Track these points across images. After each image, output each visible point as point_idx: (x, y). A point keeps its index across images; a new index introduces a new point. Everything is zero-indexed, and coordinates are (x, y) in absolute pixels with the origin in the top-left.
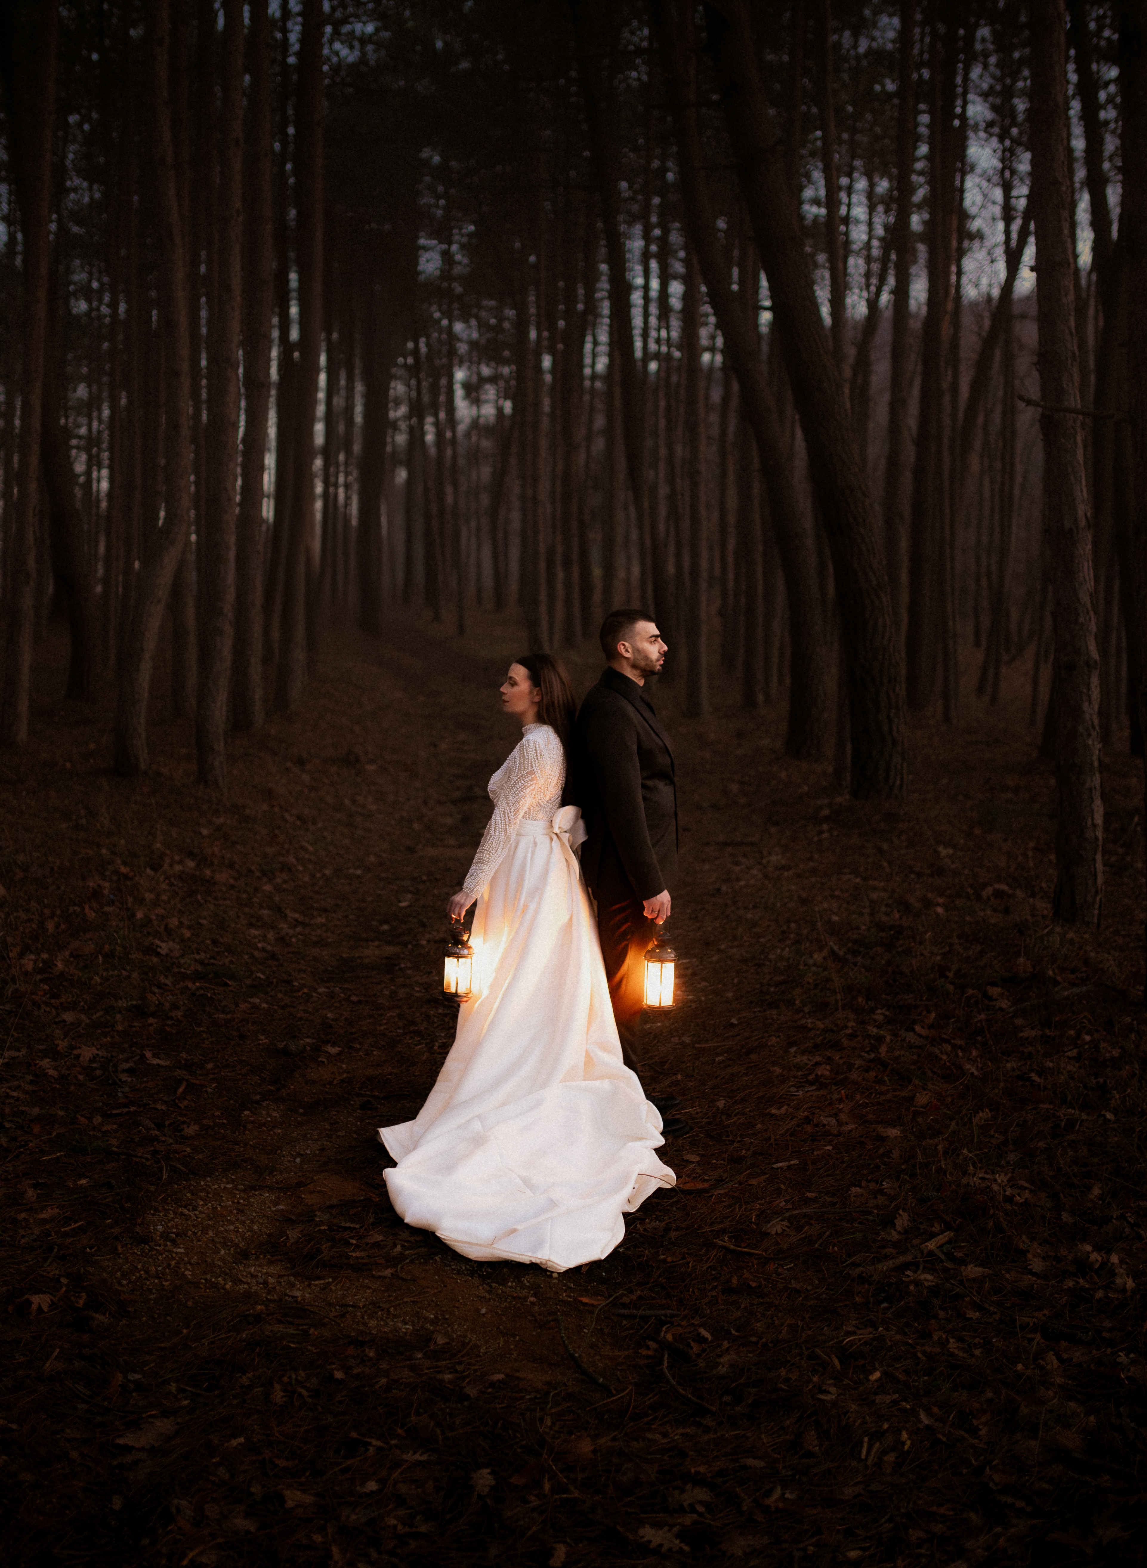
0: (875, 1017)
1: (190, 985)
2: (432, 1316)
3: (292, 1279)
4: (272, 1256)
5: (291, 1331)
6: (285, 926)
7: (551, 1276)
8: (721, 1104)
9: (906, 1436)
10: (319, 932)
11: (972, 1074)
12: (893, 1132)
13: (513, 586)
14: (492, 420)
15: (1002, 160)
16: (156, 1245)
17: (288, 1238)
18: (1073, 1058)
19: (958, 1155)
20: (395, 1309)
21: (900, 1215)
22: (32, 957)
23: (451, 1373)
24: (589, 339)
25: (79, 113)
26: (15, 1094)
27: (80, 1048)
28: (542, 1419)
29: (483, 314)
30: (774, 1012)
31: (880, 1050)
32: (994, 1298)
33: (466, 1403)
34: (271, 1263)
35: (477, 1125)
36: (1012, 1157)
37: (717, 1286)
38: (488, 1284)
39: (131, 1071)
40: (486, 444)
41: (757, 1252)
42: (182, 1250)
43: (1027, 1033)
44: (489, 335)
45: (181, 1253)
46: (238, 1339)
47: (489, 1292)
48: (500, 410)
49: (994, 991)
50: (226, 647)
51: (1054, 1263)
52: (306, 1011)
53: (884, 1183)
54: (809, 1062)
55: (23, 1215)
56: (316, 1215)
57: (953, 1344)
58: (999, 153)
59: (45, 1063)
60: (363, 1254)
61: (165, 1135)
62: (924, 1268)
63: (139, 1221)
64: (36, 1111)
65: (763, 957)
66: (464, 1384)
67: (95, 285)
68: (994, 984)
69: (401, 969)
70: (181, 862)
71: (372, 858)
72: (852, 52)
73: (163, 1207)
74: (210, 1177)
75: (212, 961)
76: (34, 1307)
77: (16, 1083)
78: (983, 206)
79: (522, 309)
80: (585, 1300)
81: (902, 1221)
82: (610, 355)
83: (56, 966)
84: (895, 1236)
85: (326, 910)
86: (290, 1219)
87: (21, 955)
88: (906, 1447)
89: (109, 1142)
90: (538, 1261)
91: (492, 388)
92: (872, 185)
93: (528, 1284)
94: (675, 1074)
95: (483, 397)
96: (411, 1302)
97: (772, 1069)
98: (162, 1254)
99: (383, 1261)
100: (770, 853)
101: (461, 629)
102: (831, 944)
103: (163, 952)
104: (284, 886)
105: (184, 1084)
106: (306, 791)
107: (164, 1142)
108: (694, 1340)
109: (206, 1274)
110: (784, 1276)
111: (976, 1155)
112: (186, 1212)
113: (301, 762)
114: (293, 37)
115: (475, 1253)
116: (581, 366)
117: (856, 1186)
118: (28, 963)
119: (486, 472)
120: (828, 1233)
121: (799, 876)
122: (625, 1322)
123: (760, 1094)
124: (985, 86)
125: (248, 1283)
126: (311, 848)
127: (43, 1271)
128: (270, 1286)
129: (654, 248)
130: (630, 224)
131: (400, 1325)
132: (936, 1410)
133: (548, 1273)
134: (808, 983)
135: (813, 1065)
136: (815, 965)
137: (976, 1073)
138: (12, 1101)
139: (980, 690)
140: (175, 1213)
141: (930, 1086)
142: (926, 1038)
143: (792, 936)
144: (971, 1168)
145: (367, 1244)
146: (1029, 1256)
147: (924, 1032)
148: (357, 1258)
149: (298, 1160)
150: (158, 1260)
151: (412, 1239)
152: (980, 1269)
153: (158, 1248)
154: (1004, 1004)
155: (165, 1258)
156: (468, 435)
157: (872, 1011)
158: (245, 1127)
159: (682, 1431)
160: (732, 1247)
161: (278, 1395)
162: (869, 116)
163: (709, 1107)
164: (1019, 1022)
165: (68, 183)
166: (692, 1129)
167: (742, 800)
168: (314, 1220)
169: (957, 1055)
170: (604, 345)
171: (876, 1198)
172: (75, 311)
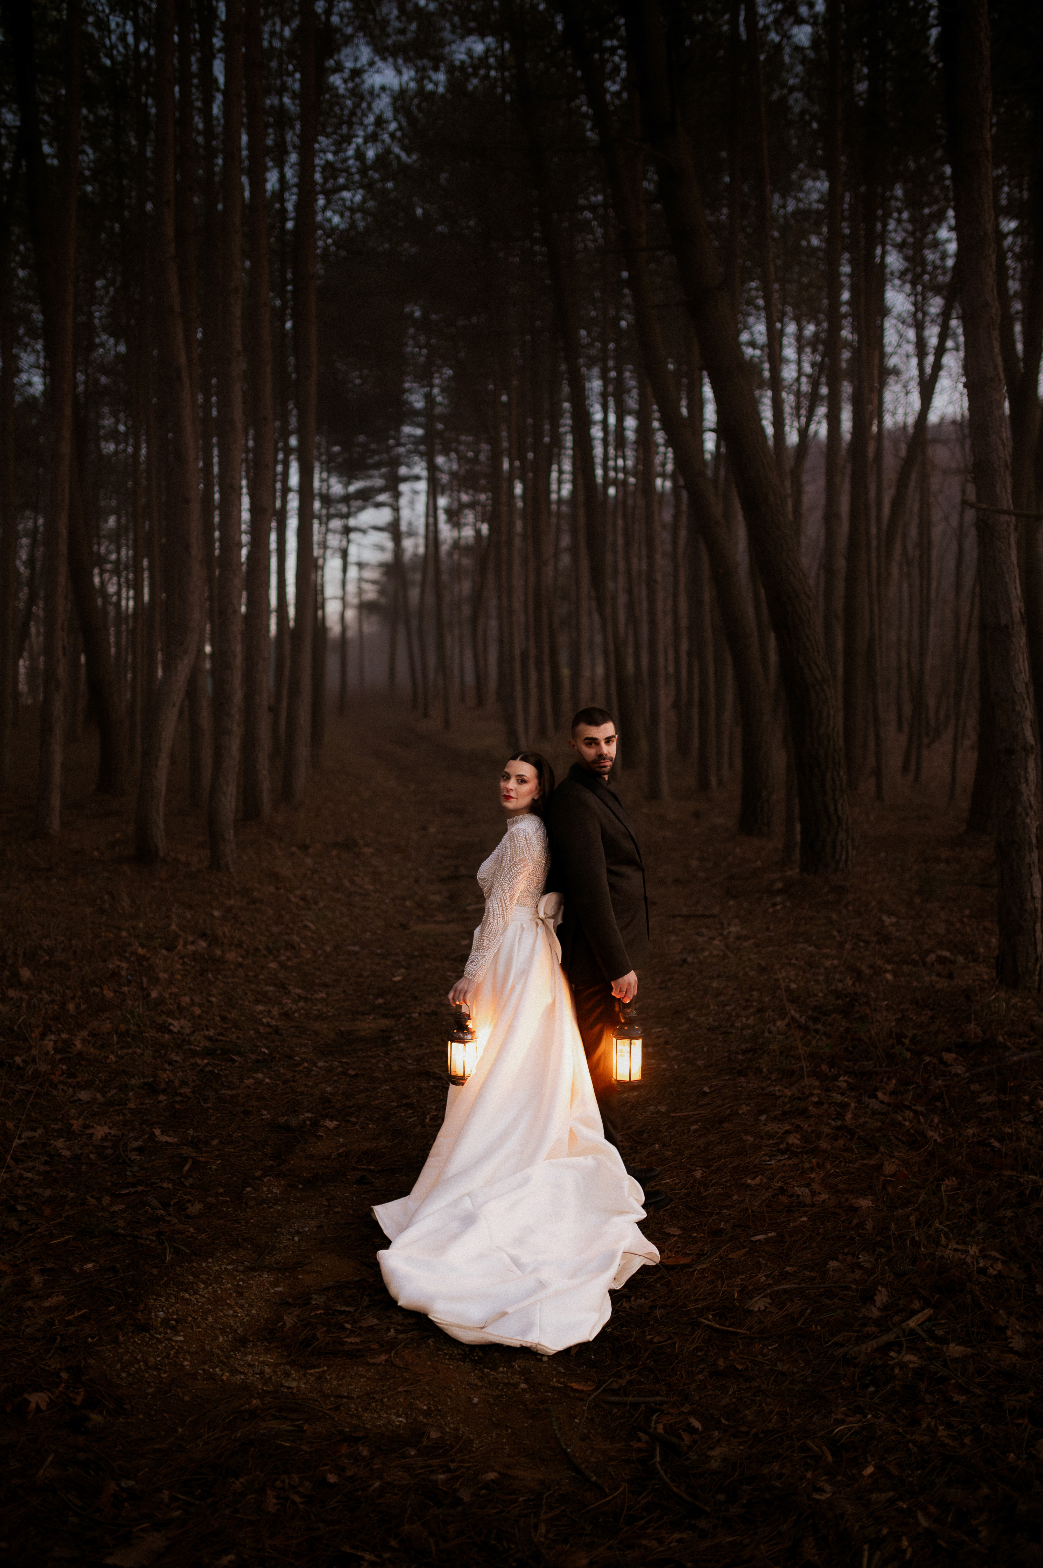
0: (838, 1084)
1: (199, 1062)
2: (425, 1408)
3: (288, 1367)
4: (270, 1343)
5: (286, 1427)
6: (289, 1001)
7: (541, 1360)
8: (698, 1174)
9: (906, 1543)
10: (320, 1006)
11: (935, 1140)
12: (864, 1203)
13: (492, 684)
14: (471, 541)
15: (915, 304)
16: (156, 1333)
17: (285, 1324)
18: (1030, 1122)
19: (930, 1226)
20: (389, 1399)
21: (880, 1291)
22: (53, 1037)
23: (444, 1472)
24: (555, 467)
25: (105, 278)
26: (29, 1175)
27: (93, 1127)
28: (536, 1527)
29: (462, 447)
30: (743, 1079)
31: (846, 1118)
32: (978, 1380)
33: (460, 1509)
34: (267, 1350)
35: (467, 1203)
36: (981, 1226)
37: (704, 1368)
38: (480, 1370)
39: (140, 1150)
40: (466, 562)
41: (741, 1331)
42: (181, 1338)
43: (986, 1099)
44: (467, 467)
45: (181, 1341)
46: (233, 1437)
47: (481, 1378)
48: (478, 532)
49: (949, 1057)
50: (234, 745)
51: (1034, 1340)
52: (306, 1086)
53: (860, 1256)
54: (778, 1130)
55: (29, 1303)
56: (311, 1298)
57: (942, 1431)
58: (912, 299)
59: (60, 1143)
60: (357, 1340)
61: (170, 1215)
62: (907, 1347)
63: (141, 1307)
64: (48, 1193)
65: (729, 1024)
66: (457, 1486)
67: (122, 428)
68: (949, 1050)
69: (394, 1041)
70: (193, 943)
71: (368, 935)
72: (782, 211)
73: (166, 1291)
74: (212, 1258)
75: (221, 1037)
76: (33, 1406)
77: (31, 1164)
78: (899, 345)
79: (494, 442)
80: (575, 1386)
81: (882, 1297)
82: (574, 482)
83: (75, 1045)
84: (875, 1313)
85: (326, 985)
86: (287, 1302)
87: (43, 1036)
88: (908, 1555)
89: (117, 1223)
90: (528, 1345)
91: (470, 512)
92: (800, 329)
93: (518, 1369)
94: (653, 1144)
95: (463, 521)
96: (404, 1391)
97: (744, 1138)
98: (161, 1343)
99: (376, 1346)
100: (729, 925)
101: (447, 723)
102: (793, 1012)
103: (175, 1030)
104: (289, 963)
105: (190, 1161)
106: (309, 873)
107: (169, 1222)
108: (684, 1431)
109: (205, 1364)
110: (769, 1357)
111: (947, 1226)
112: (187, 1296)
113: (305, 847)
114: (290, 206)
115: (467, 1336)
116: (548, 492)
117: (833, 1259)
118: (49, 1044)
119: (466, 586)
120: (808, 1311)
121: (757, 946)
122: (615, 1410)
123: (734, 1164)
124: (899, 239)
125: (245, 1374)
126: (313, 927)
127: (44, 1365)
128: (267, 1376)
129: (611, 388)
130: (589, 367)
131: (394, 1417)
132: (932, 1509)
133: (539, 1357)
134: (774, 1051)
135: (783, 1134)
136: (779, 1033)
137: (939, 1140)
138: (26, 1182)
139: (905, 769)
140: (176, 1298)
141: (896, 1154)
142: (889, 1105)
143: (755, 1004)
144: (943, 1238)
145: (361, 1328)
146: (1009, 1333)
147: (886, 1099)
148: (351, 1343)
149: (296, 1239)
150: (158, 1349)
151: (406, 1322)
152: (962, 1348)
153: (158, 1336)
154: (959, 1070)
155: (165, 1347)
156: (450, 554)
157: (836, 1078)
158: (246, 1204)
159: (677, 1536)
160: (717, 1326)
161: (271, 1502)
162: (796, 269)
163: (687, 1177)
164: (975, 1087)
165: (97, 340)
166: (672, 1200)
167: (702, 875)
168: (310, 1303)
169: (919, 1122)
170: (568, 473)
171: (853, 1272)
172: (105, 451)
